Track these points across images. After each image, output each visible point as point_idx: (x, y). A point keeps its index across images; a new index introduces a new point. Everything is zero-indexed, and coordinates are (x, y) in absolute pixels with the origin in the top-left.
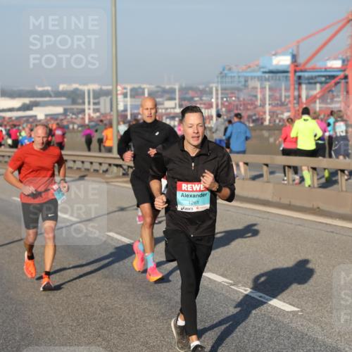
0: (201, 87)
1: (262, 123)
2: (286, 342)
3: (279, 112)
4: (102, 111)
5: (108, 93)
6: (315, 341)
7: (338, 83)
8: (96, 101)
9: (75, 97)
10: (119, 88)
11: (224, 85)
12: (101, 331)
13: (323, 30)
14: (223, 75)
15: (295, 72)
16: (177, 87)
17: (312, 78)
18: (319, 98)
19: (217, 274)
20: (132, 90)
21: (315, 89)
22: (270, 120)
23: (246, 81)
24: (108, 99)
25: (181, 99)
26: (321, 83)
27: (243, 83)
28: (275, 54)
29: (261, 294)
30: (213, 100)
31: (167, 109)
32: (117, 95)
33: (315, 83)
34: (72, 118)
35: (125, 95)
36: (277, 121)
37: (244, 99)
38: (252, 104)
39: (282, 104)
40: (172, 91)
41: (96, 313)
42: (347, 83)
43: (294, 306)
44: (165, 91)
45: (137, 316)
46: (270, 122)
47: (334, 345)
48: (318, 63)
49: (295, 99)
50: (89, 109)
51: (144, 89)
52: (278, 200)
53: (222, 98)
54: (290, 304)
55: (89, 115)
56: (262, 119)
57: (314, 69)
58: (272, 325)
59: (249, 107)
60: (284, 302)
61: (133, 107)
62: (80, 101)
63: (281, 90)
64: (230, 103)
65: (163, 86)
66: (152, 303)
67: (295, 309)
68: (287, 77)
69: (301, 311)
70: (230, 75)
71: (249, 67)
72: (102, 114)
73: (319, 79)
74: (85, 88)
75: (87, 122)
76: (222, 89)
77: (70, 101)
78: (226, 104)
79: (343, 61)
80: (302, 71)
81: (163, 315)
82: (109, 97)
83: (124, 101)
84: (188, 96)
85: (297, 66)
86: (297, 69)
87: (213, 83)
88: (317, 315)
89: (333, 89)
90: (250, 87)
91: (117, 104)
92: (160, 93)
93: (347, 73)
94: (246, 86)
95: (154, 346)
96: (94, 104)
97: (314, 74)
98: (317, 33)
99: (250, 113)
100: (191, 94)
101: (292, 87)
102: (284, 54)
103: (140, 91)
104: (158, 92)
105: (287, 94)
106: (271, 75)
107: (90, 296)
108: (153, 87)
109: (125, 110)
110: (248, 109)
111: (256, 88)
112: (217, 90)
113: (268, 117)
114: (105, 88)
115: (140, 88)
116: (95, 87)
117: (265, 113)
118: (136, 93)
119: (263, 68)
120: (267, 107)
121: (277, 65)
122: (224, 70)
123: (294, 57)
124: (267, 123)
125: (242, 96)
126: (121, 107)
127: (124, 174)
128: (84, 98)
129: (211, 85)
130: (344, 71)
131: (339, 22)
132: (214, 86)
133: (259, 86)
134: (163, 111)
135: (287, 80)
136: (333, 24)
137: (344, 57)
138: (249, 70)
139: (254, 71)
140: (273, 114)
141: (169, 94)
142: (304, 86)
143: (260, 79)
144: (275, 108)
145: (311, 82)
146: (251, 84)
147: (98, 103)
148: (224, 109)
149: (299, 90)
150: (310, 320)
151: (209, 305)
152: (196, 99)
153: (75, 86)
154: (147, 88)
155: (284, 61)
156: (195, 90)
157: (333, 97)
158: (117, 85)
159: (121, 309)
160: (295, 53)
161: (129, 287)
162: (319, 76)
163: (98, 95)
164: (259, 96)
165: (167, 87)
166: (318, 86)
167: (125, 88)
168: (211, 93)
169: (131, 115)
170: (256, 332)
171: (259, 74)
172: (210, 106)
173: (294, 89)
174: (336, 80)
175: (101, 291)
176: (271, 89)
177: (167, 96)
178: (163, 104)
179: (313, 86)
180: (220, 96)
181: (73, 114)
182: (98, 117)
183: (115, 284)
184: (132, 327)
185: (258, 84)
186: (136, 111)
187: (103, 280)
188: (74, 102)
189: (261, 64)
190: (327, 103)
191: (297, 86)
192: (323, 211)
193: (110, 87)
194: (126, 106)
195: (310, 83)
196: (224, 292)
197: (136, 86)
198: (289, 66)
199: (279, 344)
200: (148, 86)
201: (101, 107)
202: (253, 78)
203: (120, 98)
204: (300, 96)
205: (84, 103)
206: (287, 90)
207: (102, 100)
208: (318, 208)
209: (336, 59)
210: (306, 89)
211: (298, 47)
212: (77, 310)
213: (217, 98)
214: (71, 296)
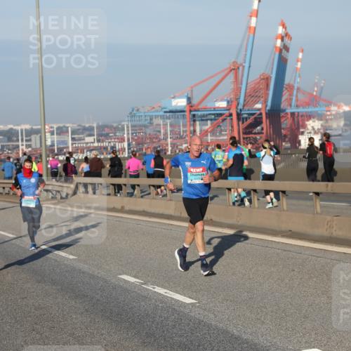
0: (115, 125)
1: (165, 153)
2: (187, 328)
3: (178, 144)
4: (33, 146)
5: (37, 132)
6: (209, 326)
7: (225, 119)
8: (28, 138)
9: (10, 135)
10: (47, 127)
11: (134, 123)
12: (35, 326)
13: (212, 77)
14: (132, 115)
15: (191, 111)
16: (95, 125)
17: (204, 116)
18: (211, 132)
19: (130, 275)
20: (58, 129)
21: (207, 125)
22: (171, 150)
23: (151, 119)
24: (38, 137)
25: (99, 135)
26: (211, 120)
27: (149, 121)
28: (174, 98)
29: (166, 291)
30: (125, 135)
31: (87, 143)
32: (45, 132)
33: (207, 120)
34: (8, 153)
35: (52, 133)
36: (177, 151)
37: (150, 134)
38: (157, 138)
39: (181, 138)
40: (91, 129)
41: (30, 312)
42: (232, 119)
43: (192, 299)
44: (85, 129)
45: (65, 313)
46: (171, 152)
47: (225, 328)
48: (208, 104)
49: (191, 133)
50: (22, 145)
51: (68, 127)
52: (179, 215)
53: (132, 134)
54: (190, 298)
55: (23, 150)
56: (165, 149)
57: (205, 109)
58: (176, 315)
59: (154, 140)
60: (185, 296)
61: (59, 143)
62: (15, 139)
63: (179, 126)
64: (139, 138)
65: (83, 125)
66: (77, 301)
67: (194, 301)
68: (183, 115)
69: (199, 303)
70: (138, 114)
71: (154, 108)
72: (33, 149)
73: (209, 117)
74: (19, 128)
75: (21, 156)
76: (132, 127)
77: (6, 139)
78: (136, 138)
79: (228, 102)
80: (195, 111)
81: (87, 311)
82: (39, 135)
83: (51, 138)
84: (104, 132)
85: (191, 107)
86: (192, 109)
87: (124, 121)
88: (211, 305)
89: (221, 124)
90: (155, 124)
91: (45, 140)
92: (81, 131)
93: (231, 111)
94: (151, 124)
95: (79, 336)
96: (26, 141)
97: (205, 113)
98: (207, 80)
99: (155, 145)
100: (107, 130)
101: (188, 124)
102: (180, 97)
103: (64, 129)
104: (79, 129)
105: (185, 129)
106: (171, 114)
107: (26, 298)
108: (75, 126)
109: (53, 145)
110: (154, 142)
111: (160, 125)
112: (128, 127)
113: (170, 148)
114: (34, 127)
115: (64, 126)
116: (28, 127)
117: (167, 145)
118: (62, 131)
119: (165, 108)
120: (169, 140)
121: (175, 106)
122: (133, 111)
123: (189, 100)
124: (169, 153)
125: (149, 131)
126: (49, 143)
127: (52, 198)
128: (18, 136)
129: (123, 123)
130: (229, 110)
131: (223, 71)
132: (125, 124)
133: (162, 123)
134: (84, 145)
135: (184, 118)
136: (219, 73)
137: (229, 99)
138: (154, 110)
139: (157, 111)
140: (173, 145)
141: (89, 131)
142: (198, 123)
143: (162, 117)
144: (175, 141)
145: (204, 119)
146: (156, 121)
147: (30, 140)
148: (134, 143)
149: (194, 126)
150: (205, 310)
151: (124, 301)
152: (111, 135)
153: (10, 126)
154: (70, 126)
155: (181, 103)
156: (110, 127)
157: (221, 131)
158: (45, 125)
159: (52, 307)
160: (189, 96)
161: (58, 290)
162: (210, 114)
163: (30, 133)
164: (162, 131)
165: (87, 125)
166: (209, 122)
167: (51, 127)
168: (123, 129)
169: (58, 149)
170: (162, 321)
171: (162, 113)
172: (122, 140)
173: (190, 125)
174: (223, 117)
175: (35, 294)
176: (171, 126)
177: (87, 133)
178: (84, 139)
179: (204, 122)
180: (130, 132)
181: (9, 150)
182: (30, 151)
183: (47, 287)
184: (61, 322)
185: (161, 122)
186: (62, 146)
187: (37, 284)
188: (10, 140)
189: (163, 106)
190: (216, 136)
191: (192, 123)
192: (215, 222)
193: (39, 127)
194: (53, 142)
195: (202, 120)
196: (136, 290)
197: (61, 125)
198: (185, 107)
199: (181, 329)
200: (71, 125)
201: (33, 143)
202: (156, 117)
203: (48, 135)
204: (195, 131)
205: (18, 140)
206: (184, 126)
207: (33, 137)
208: (211, 220)
209: (222, 100)
210: (200, 124)
211: (192, 91)
212: (15, 310)
213: (128, 134)
214: (10, 298)
